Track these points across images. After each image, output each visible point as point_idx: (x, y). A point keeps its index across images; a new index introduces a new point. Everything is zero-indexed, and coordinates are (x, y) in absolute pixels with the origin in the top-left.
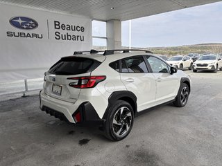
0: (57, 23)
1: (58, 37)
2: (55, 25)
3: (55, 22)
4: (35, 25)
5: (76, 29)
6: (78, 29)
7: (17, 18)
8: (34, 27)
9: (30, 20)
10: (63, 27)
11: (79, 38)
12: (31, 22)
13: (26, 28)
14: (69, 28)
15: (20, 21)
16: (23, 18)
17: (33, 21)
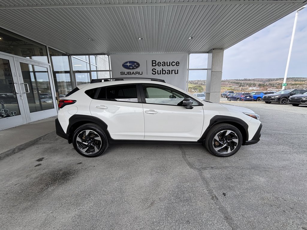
0: (154, 62)
1: (154, 73)
2: (153, 63)
3: (152, 61)
4: (138, 65)
5: (171, 64)
6: (173, 64)
7: (127, 63)
8: (137, 67)
9: (134, 62)
10: (159, 64)
11: (173, 72)
12: (135, 64)
13: (132, 69)
14: (164, 64)
15: (128, 64)
16: (130, 62)
17: (136, 63)
